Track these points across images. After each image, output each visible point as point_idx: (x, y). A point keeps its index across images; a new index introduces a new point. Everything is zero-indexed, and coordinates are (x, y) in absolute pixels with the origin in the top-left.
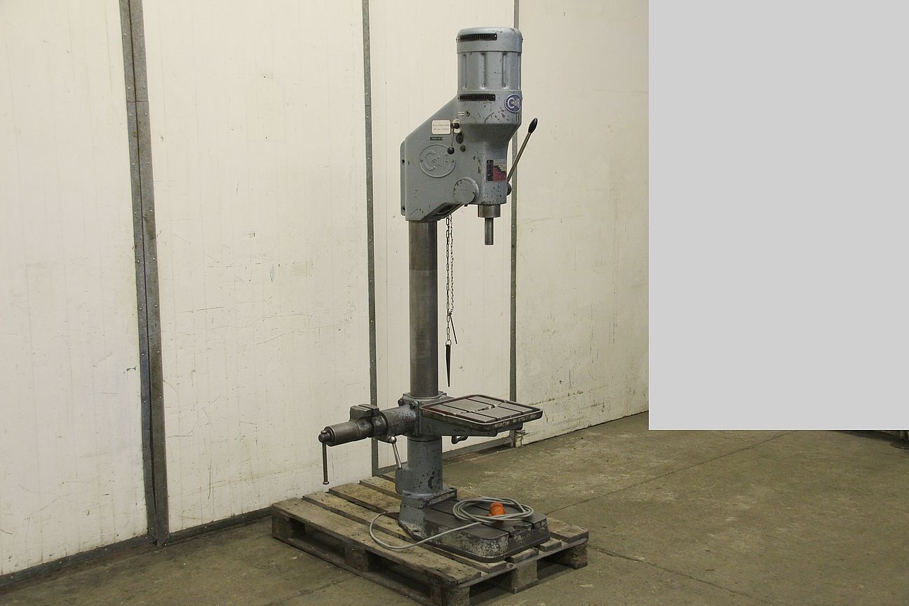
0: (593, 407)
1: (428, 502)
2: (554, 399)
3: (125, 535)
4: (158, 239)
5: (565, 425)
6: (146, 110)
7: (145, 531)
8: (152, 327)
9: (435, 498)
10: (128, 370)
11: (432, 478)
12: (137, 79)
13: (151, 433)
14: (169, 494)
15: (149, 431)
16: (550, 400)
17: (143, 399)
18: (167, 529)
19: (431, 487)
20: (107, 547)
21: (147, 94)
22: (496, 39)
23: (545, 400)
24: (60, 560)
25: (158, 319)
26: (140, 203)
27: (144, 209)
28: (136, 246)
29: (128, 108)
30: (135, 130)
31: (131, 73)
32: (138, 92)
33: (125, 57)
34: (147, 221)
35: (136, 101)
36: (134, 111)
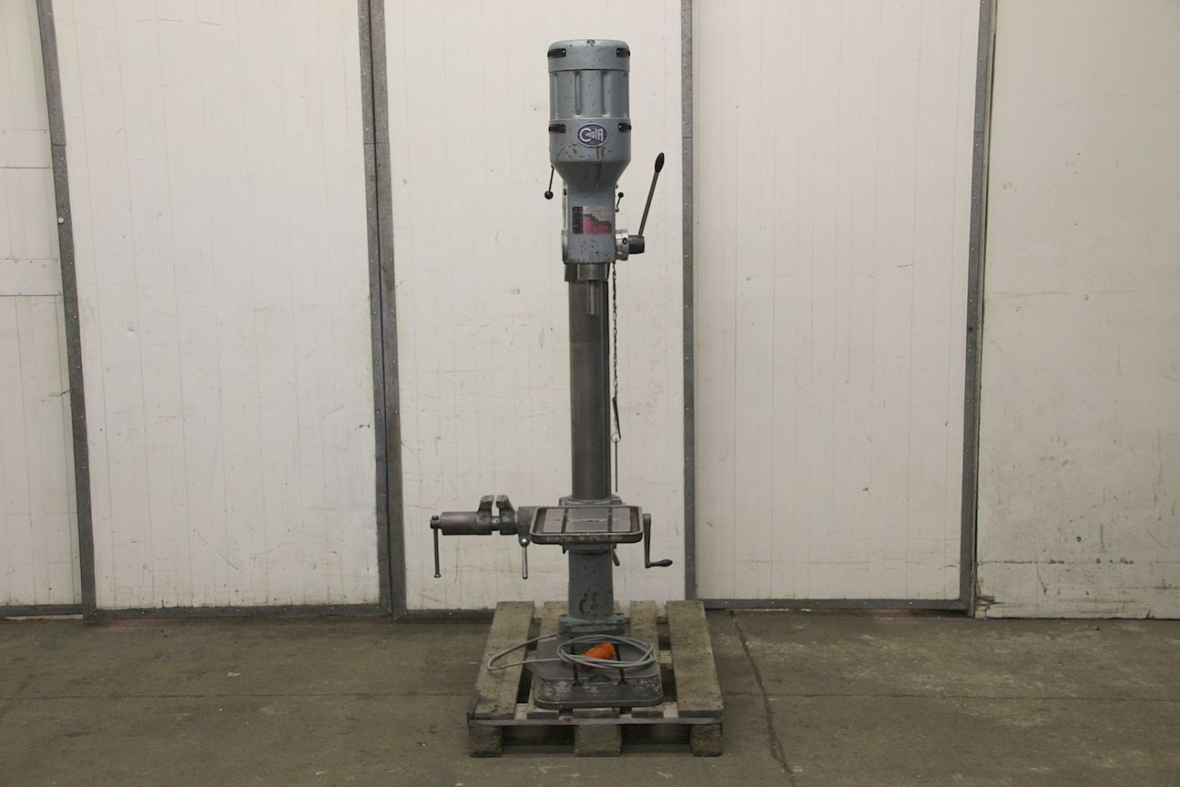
0: (1161, 591)
1: (570, 628)
2: (1062, 563)
3: (353, 599)
4: (397, 290)
5: (1091, 606)
6: (387, 153)
7: (377, 600)
8: (389, 385)
9: (583, 625)
10: (361, 426)
11: (583, 601)
12: (377, 120)
13: (387, 497)
14: (407, 567)
15: (385, 495)
16: (1052, 562)
17: (378, 460)
18: (404, 604)
19: (583, 612)
20: (334, 606)
21: (388, 135)
22: (564, 55)
23: (1041, 559)
24: (284, 606)
25: (396, 376)
26: (377, 252)
27: (382, 258)
28: (371, 296)
29: (365, 150)
30: (374, 174)
31: (370, 114)
32: (378, 133)
33: (364, 97)
34: (385, 271)
35: (375, 143)
36: (372, 154)
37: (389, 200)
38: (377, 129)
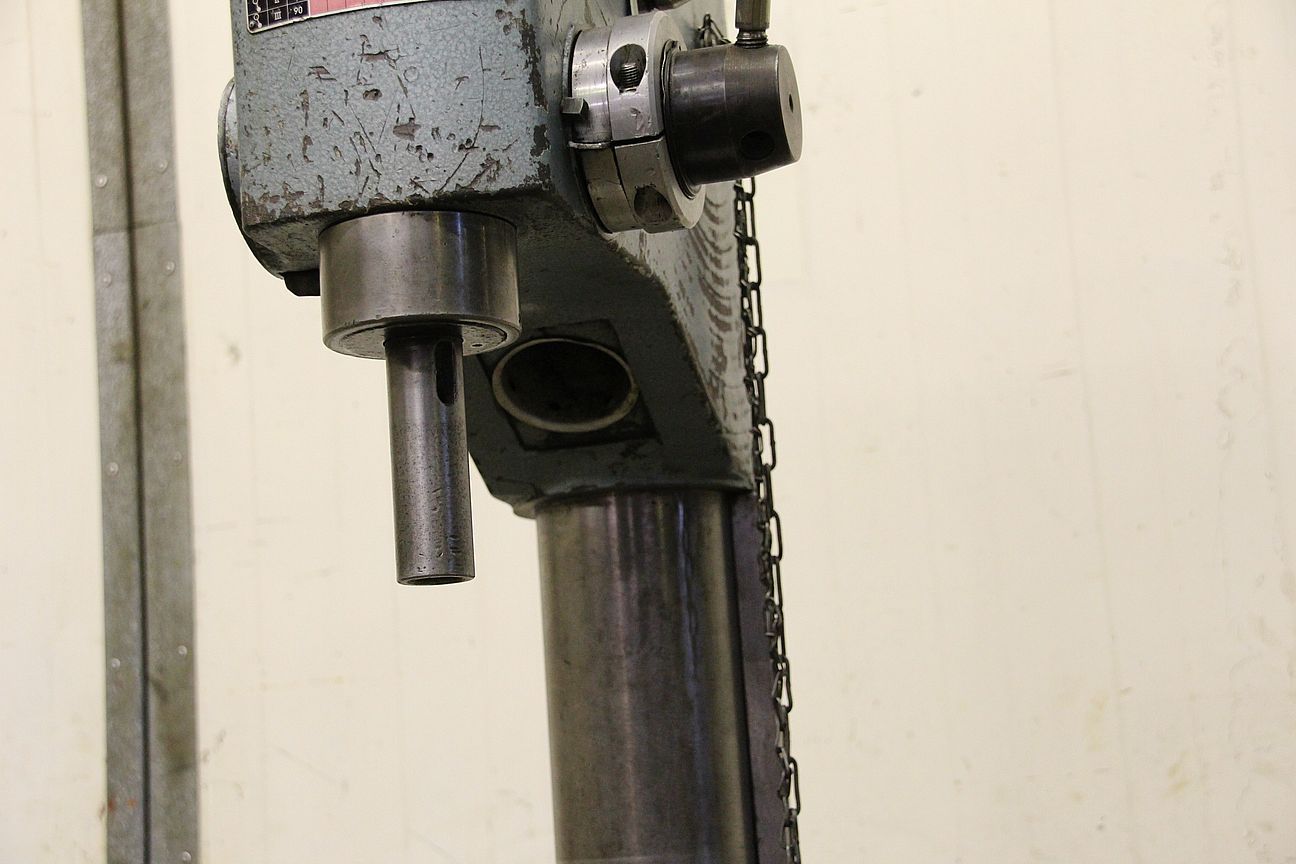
21: (172, 191)
26: (135, 626)
27: (152, 647)
28: (111, 804)
29: (96, 254)
30: (125, 335)
31: (112, 126)
32: (140, 189)
33: (92, 68)
34: (164, 697)
35: (131, 227)
36: (120, 264)
37: (180, 425)
38: (137, 174)
